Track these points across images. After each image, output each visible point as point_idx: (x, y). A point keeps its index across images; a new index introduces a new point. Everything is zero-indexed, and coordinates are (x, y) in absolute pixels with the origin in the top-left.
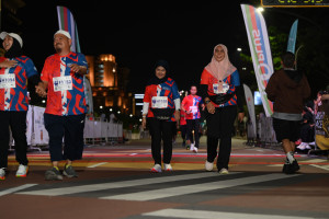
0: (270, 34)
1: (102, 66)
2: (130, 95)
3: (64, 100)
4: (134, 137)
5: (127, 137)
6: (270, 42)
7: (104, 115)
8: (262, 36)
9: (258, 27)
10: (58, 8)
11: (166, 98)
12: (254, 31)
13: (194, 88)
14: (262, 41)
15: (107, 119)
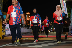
0: (67, 7)
1: (27, 15)
6: (67, 9)
7: (27, 27)
8: (65, 8)
9: (64, 5)
12: (63, 6)
13: (47, 17)
14: (65, 9)
15: (28, 28)
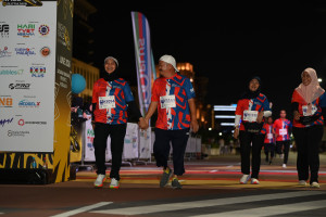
2: (209, 106)
3: (169, 116)
4: (214, 152)
5: (206, 152)
10: (133, 14)
11: (256, 112)
